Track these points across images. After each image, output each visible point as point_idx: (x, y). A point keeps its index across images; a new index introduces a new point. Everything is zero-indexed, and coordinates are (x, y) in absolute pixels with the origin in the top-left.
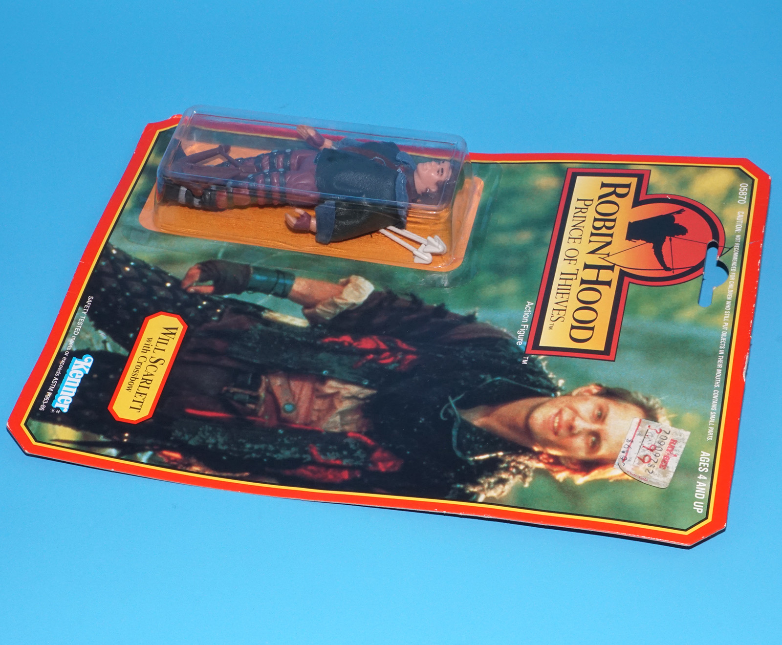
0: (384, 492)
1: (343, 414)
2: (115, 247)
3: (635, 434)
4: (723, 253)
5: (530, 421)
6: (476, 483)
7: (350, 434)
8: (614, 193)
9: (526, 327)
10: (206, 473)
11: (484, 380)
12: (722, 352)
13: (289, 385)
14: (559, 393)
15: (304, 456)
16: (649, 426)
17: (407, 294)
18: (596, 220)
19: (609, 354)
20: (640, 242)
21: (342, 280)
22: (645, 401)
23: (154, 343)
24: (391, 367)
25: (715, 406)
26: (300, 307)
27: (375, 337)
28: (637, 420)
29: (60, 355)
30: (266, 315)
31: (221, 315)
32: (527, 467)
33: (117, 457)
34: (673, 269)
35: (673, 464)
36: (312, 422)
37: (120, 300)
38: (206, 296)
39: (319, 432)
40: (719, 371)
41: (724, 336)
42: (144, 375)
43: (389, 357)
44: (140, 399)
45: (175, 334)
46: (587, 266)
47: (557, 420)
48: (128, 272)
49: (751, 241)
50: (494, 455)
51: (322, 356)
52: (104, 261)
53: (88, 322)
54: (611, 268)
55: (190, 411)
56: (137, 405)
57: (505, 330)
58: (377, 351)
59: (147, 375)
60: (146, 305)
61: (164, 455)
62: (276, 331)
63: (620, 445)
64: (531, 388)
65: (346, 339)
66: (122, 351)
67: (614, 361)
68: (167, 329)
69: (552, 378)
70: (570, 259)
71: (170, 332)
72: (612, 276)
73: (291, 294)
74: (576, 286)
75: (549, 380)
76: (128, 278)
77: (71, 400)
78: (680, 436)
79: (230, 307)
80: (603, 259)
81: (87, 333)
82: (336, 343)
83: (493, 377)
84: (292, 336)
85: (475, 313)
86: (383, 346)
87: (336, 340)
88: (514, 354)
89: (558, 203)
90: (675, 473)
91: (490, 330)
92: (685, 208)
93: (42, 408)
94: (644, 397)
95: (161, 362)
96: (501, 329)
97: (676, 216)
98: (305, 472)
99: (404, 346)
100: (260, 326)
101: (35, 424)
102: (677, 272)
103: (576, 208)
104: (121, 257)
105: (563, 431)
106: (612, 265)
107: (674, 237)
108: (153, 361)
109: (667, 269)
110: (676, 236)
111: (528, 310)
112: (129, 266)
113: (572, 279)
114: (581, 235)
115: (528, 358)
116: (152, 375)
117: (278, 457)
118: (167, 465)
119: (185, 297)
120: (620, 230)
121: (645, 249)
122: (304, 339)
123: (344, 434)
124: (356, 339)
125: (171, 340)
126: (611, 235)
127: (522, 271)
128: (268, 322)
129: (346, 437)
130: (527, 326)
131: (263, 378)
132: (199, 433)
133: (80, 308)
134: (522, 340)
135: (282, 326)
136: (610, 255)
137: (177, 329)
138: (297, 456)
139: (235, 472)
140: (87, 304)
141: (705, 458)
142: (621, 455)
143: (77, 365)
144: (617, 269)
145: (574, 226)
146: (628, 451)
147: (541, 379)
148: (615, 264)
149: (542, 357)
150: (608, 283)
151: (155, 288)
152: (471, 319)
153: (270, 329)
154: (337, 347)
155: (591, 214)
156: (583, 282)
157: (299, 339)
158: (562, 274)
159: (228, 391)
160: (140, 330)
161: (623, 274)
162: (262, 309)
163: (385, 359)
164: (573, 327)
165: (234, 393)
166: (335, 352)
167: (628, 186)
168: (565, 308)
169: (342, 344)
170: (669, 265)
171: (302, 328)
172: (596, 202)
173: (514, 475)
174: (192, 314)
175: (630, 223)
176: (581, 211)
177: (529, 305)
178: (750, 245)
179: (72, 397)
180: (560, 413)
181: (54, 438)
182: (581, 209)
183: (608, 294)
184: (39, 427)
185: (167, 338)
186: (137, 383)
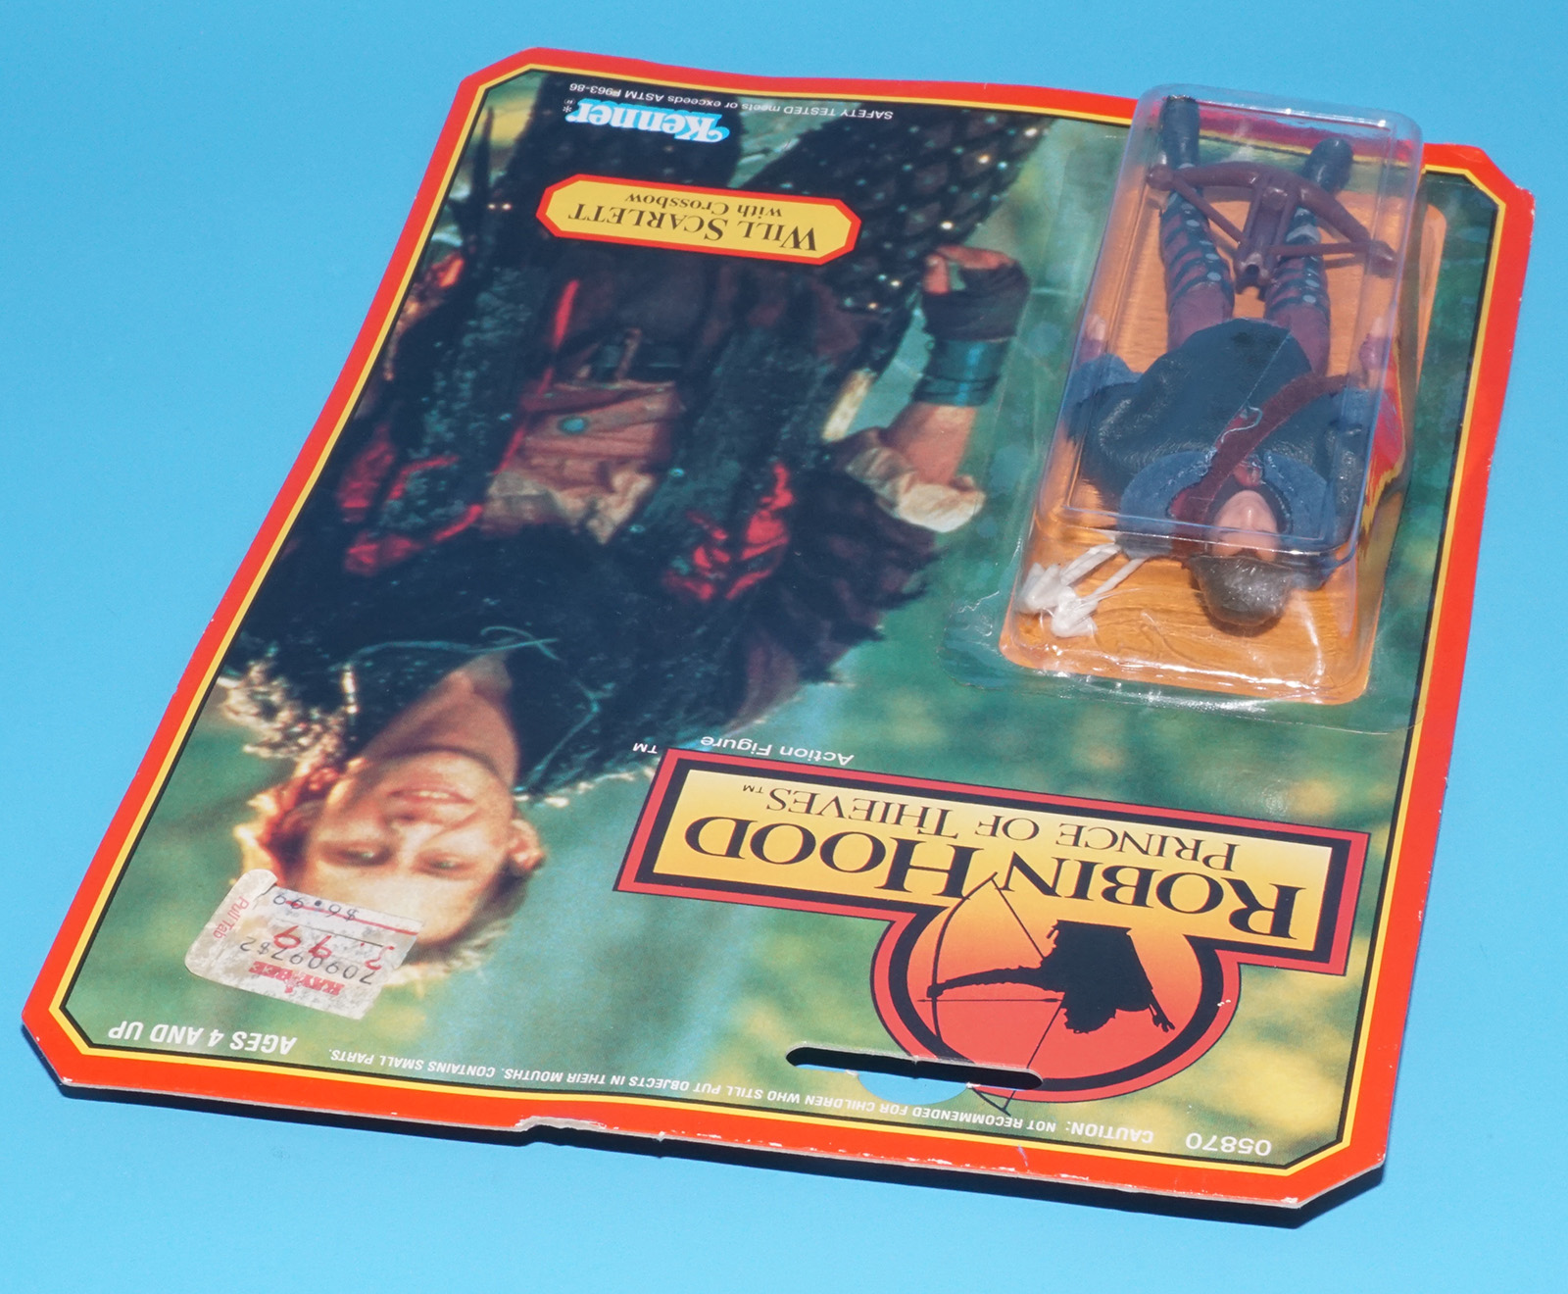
0: (287, 551)
1: (546, 498)
2: (1046, 132)
3: (371, 924)
4: (985, 1095)
5: (444, 754)
6: (270, 676)
7: (475, 509)
9: (762, 750)
10: (399, 323)
11: (595, 687)
12: (615, 1080)
14: (524, 798)
15: (426, 451)
16: (392, 948)
17: (924, 584)
19: (639, 879)
20: (1048, 947)
21: (969, 480)
22: (477, 942)
23: (768, 220)
24: (679, 562)
25: (442, 1069)
26: (885, 422)
27: (784, 541)
28: (414, 927)
29: (727, 98)
30: (861, 373)
31: (859, 310)
32: (303, 749)
33: (446, 199)
34: (933, 1003)
35: (262, 985)
36: (527, 458)
38: (918, 284)
39: (493, 468)
40: (557, 1077)
41: (672, 1085)
42: (673, 215)
43: (714, 561)
44: (606, 216)
45: (797, 247)
47: (439, 795)
48: (974, 161)
49: (1026, 1150)
50: (351, 699)
52: (998, 120)
55: (571, 290)
56: (588, 214)
57: (759, 722)
58: (736, 545)
59: (674, 220)
61: (450, 263)
62: (812, 394)
63: (343, 897)
64: (550, 756)
65: (782, 500)
66: (740, 178)
67: (615, 889)
68: (811, 234)
69: (575, 788)
71: (801, 239)
73: (925, 406)
75: (572, 782)
76: (958, 162)
77: (603, 122)
78: (352, 1002)
79: (886, 322)
80: (991, 879)
81: (789, 125)
82: (769, 482)
83: (601, 702)
84: (795, 416)
85: (838, 682)
86: (748, 553)
87: (781, 484)
88: (673, 733)
89: (1227, 813)
90: (237, 990)
91: (768, 699)
92: (1173, 1035)
94: (490, 940)
95: (714, 235)
96: (766, 717)
97: (1146, 1016)
98: (381, 452)
99: (746, 581)
100: (824, 368)
104: (1017, 147)
105: (402, 805)
106: (965, 893)
107: (1061, 1006)
108: (715, 224)
109: (935, 991)
110: (1064, 1012)
111: (822, 755)
112: (995, 161)
113: (919, 825)
114: (1087, 845)
115: (653, 751)
116: (676, 225)
117: (433, 417)
118: (424, 267)
119: (912, 254)
120: (1095, 911)
121: (1022, 953)
122: (784, 435)
123: (480, 497)
124: (782, 511)
125: (779, 243)
127: (968, 750)
128: (836, 379)
129: (469, 503)
130: (767, 754)
131: (668, 384)
132: (511, 306)
133: (856, 104)
134: (717, 744)
135: (826, 400)
136: (1003, 892)
137: (811, 248)
138: (430, 441)
139: (396, 361)
141: (275, 1045)
142: (310, 900)
143: (700, 122)
144: (951, 902)
145: (1127, 835)
146: (321, 910)
147: (577, 770)
148: (964, 899)
152: (819, 672)
153: (816, 383)
154: (757, 484)
156: (906, 848)
157: (785, 427)
158: (944, 810)
159: (629, 336)
160: (805, 195)
162: (880, 366)
163: (709, 553)
164: (741, 822)
165: (623, 346)
166: (742, 484)
167: (1281, 933)
169: (767, 491)
170: (947, 993)
171: (819, 432)
172: (1219, 876)
173: (284, 729)
174: (858, 268)
175: (1129, 929)
176: (1184, 848)
177: (840, 756)
178: (1015, 1149)
179: (608, 124)
180: (458, 799)
181: (497, 112)
182: (1196, 849)
183: (854, 885)
184: (525, 89)
185: (783, 237)
186: (652, 207)
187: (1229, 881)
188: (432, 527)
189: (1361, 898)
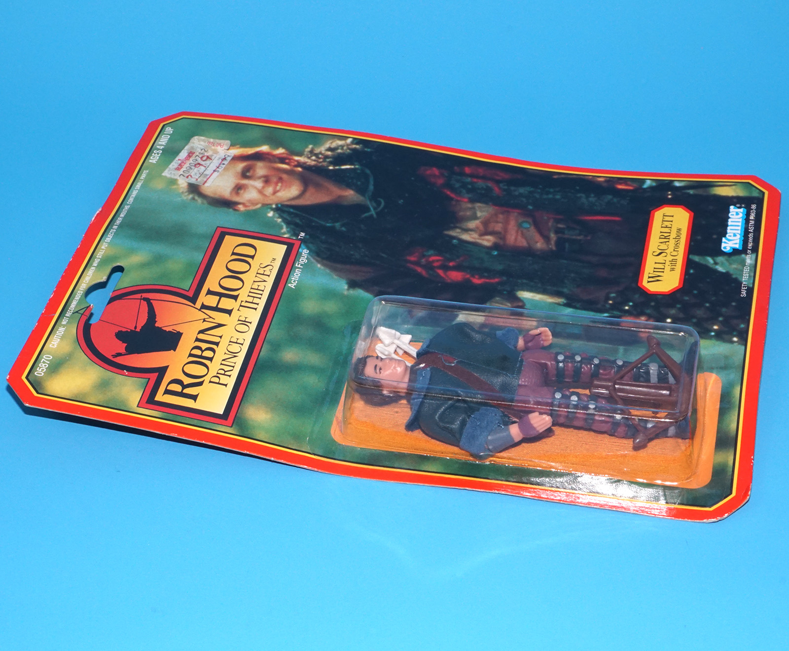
1: (475, 217)
2: (735, 344)
3: (211, 175)
4: (85, 309)
5: (302, 189)
6: (354, 150)
7: (466, 200)
8: (185, 387)
9: (298, 265)
10: (590, 177)
11: (342, 225)
12: (116, 227)
13: (528, 243)
14: (274, 206)
15: (506, 187)
16: (197, 180)
18: (211, 359)
19: (222, 232)
20: (168, 329)
22: (196, 198)
23: (668, 268)
24: (431, 252)
25: (134, 193)
27: (449, 281)
29: (755, 250)
30: (562, 300)
31: (608, 298)
32: (309, 158)
34: (141, 299)
35: (183, 154)
36: (502, 213)
37: (713, 298)
38: (627, 314)
39: (495, 204)
40: (122, 215)
41: (109, 238)
42: (668, 241)
43: (433, 261)
44: (666, 223)
45: (649, 277)
46: (229, 312)
47: (278, 188)
48: (715, 324)
49: (53, 316)
50: (337, 167)
51: (500, 267)
52: (743, 328)
53: (739, 277)
54: (204, 307)
55: (617, 219)
56: (667, 218)
57: (319, 266)
58: (445, 268)
59: (666, 242)
60: (686, 298)
61: (632, 186)
62: (549, 288)
63: (226, 169)
64: (299, 213)
65: (477, 281)
66: (696, 258)
67: (218, 227)
68: (658, 280)
69: (278, 218)
70: (245, 322)
71: (655, 279)
72: (204, 299)
74: (243, 295)
75: (281, 217)
76: (713, 320)
77: (731, 216)
78: (171, 173)
79: (599, 306)
80: (211, 317)
81: (736, 269)
82: (487, 278)
83: (333, 227)
84: (532, 284)
85: (348, 289)
86: (441, 272)
87: (487, 281)
88: (312, 243)
89: (249, 386)
90: (182, 149)
91: (334, 270)
92: (111, 358)
93: (754, 207)
94: (197, 200)
96: (322, 268)
97: (123, 351)
98: (502, 175)
99: (419, 270)
100: (565, 290)
101: (755, 194)
102: (138, 296)
103: (230, 376)
104: (725, 337)
105: (275, 180)
106: (203, 310)
107: (131, 330)
108: (663, 254)
110: (129, 331)
111: (295, 280)
112: (715, 331)
113: (246, 302)
114: (229, 345)
115: (299, 237)
116: (661, 243)
117: (529, 189)
119: (648, 311)
120: (186, 344)
121: (165, 322)
122: (520, 281)
123: (472, 201)
124: (468, 281)
125: (652, 272)
126: (197, 340)
127: (296, 319)
128: (558, 294)
129: (469, 198)
130: (296, 265)
131: (554, 248)
132: (604, 204)
133: (751, 286)
134: (303, 254)
135: (544, 292)
136: (203, 320)
137: (648, 282)
138: (512, 188)
139: (565, 178)
140: (745, 290)
141: (154, 159)
143: (736, 244)
145: (235, 356)
146: (220, 165)
147: (289, 219)
148: (200, 310)
149: (285, 236)
150: (210, 292)
151: (681, 315)
152: (353, 285)
153: (555, 289)
154: (486, 274)
155: (214, 367)
156: (235, 298)
157: (525, 281)
158: (256, 309)
159: (586, 236)
160: (685, 276)
161: (193, 300)
162: (567, 305)
163: (438, 261)
164: (252, 257)
165: (580, 235)
166: (487, 270)
167: (167, 392)
168: (258, 275)
169: (481, 277)
170: (144, 304)
171: (523, 290)
172: (207, 379)
173: (321, 153)
174: (637, 296)
175: (175, 351)
176: (225, 372)
177: (293, 285)
178: (55, 313)
179: (730, 218)
180: (275, 192)
181: (734, 187)
182: (224, 374)
183: (212, 283)
184: (751, 192)
185: (655, 273)
186: (673, 234)
187: (203, 382)
188: (453, 189)
189: (187, 418)
